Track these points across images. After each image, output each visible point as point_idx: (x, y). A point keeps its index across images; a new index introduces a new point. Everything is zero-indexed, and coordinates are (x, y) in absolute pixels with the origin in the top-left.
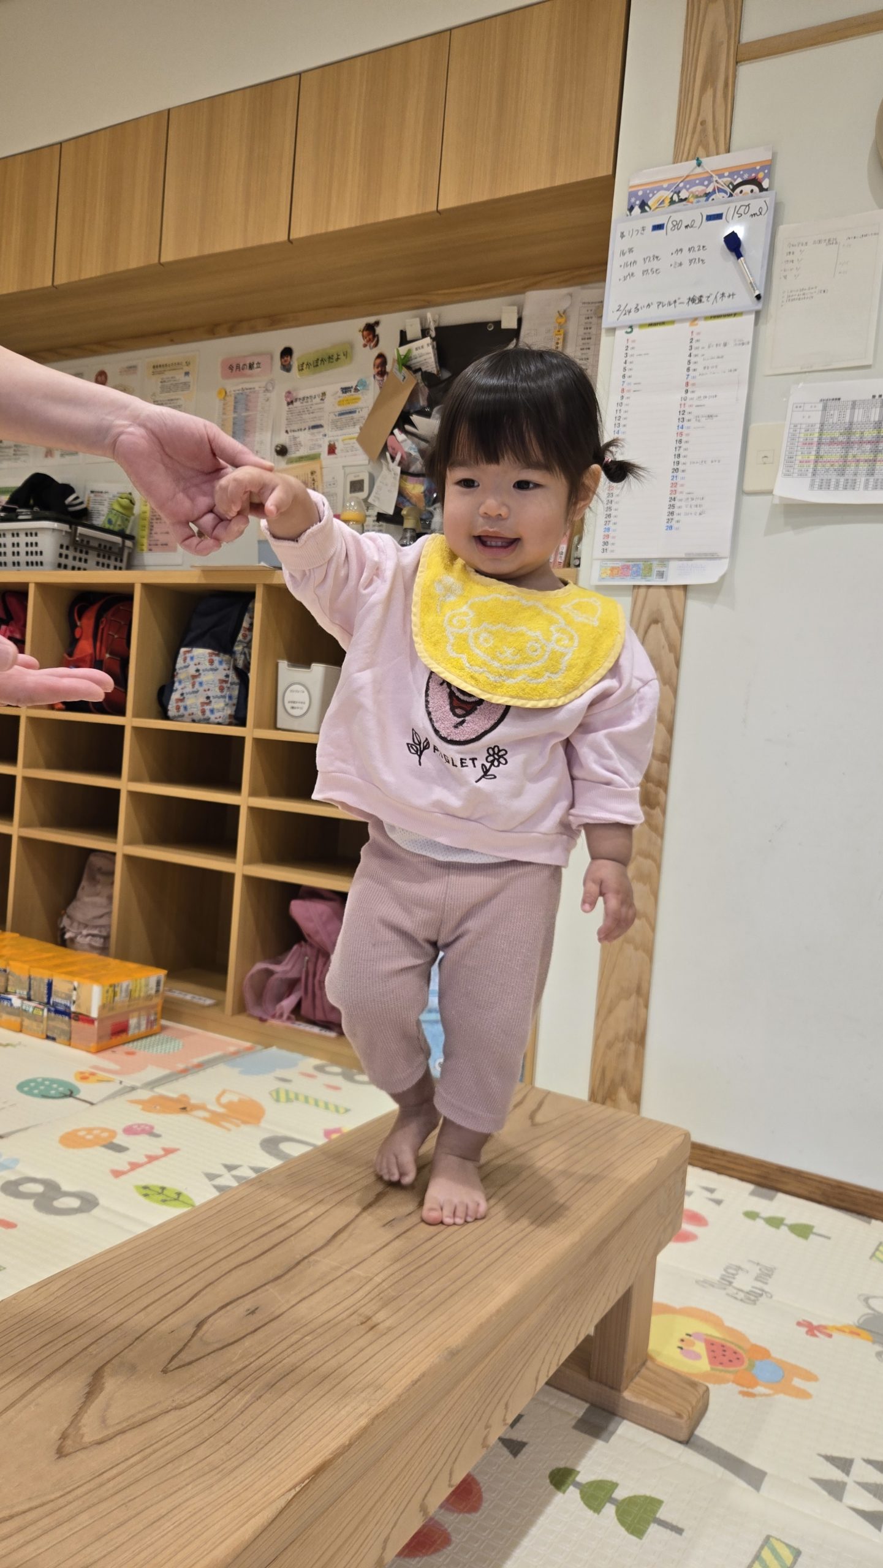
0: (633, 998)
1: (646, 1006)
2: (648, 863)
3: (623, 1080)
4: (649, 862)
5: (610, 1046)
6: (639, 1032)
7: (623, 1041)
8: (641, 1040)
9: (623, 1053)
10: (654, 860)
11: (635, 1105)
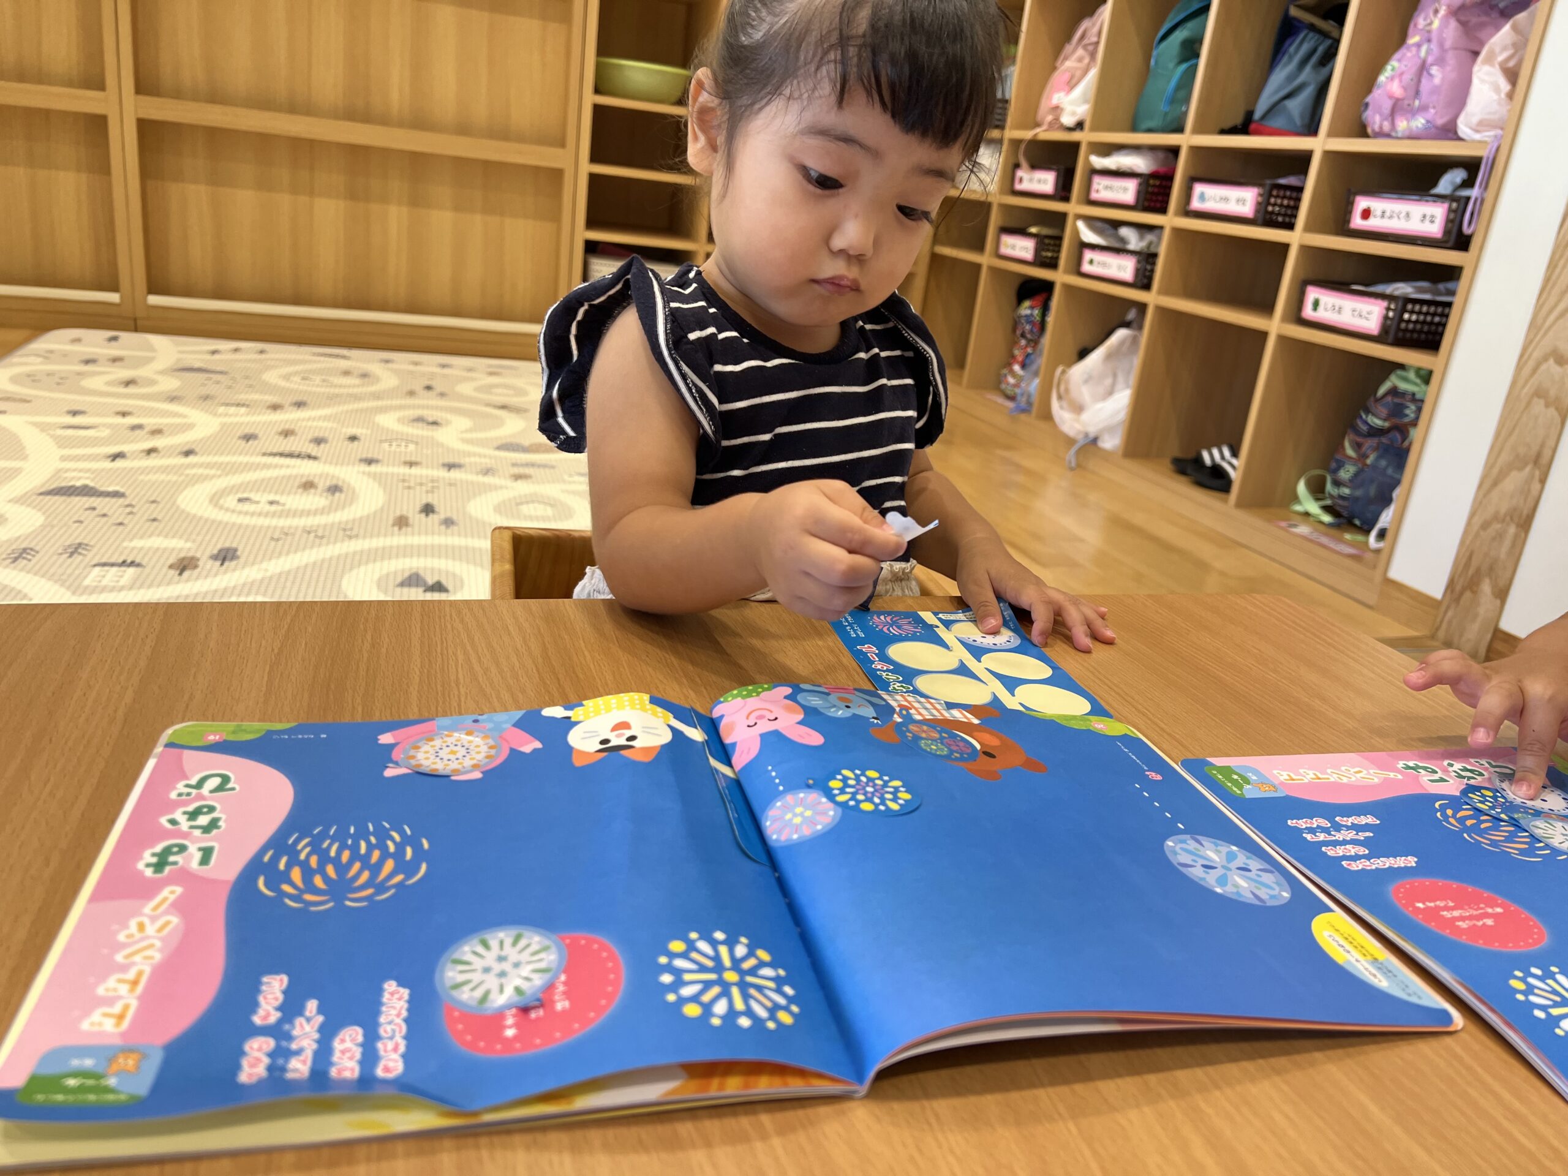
0: (1528, 469)
1: (1543, 481)
3: (1491, 569)
5: (1485, 526)
6: (1525, 512)
7: (1503, 521)
8: (1525, 523)
9: (1500, 536)
11: (1498, 602)
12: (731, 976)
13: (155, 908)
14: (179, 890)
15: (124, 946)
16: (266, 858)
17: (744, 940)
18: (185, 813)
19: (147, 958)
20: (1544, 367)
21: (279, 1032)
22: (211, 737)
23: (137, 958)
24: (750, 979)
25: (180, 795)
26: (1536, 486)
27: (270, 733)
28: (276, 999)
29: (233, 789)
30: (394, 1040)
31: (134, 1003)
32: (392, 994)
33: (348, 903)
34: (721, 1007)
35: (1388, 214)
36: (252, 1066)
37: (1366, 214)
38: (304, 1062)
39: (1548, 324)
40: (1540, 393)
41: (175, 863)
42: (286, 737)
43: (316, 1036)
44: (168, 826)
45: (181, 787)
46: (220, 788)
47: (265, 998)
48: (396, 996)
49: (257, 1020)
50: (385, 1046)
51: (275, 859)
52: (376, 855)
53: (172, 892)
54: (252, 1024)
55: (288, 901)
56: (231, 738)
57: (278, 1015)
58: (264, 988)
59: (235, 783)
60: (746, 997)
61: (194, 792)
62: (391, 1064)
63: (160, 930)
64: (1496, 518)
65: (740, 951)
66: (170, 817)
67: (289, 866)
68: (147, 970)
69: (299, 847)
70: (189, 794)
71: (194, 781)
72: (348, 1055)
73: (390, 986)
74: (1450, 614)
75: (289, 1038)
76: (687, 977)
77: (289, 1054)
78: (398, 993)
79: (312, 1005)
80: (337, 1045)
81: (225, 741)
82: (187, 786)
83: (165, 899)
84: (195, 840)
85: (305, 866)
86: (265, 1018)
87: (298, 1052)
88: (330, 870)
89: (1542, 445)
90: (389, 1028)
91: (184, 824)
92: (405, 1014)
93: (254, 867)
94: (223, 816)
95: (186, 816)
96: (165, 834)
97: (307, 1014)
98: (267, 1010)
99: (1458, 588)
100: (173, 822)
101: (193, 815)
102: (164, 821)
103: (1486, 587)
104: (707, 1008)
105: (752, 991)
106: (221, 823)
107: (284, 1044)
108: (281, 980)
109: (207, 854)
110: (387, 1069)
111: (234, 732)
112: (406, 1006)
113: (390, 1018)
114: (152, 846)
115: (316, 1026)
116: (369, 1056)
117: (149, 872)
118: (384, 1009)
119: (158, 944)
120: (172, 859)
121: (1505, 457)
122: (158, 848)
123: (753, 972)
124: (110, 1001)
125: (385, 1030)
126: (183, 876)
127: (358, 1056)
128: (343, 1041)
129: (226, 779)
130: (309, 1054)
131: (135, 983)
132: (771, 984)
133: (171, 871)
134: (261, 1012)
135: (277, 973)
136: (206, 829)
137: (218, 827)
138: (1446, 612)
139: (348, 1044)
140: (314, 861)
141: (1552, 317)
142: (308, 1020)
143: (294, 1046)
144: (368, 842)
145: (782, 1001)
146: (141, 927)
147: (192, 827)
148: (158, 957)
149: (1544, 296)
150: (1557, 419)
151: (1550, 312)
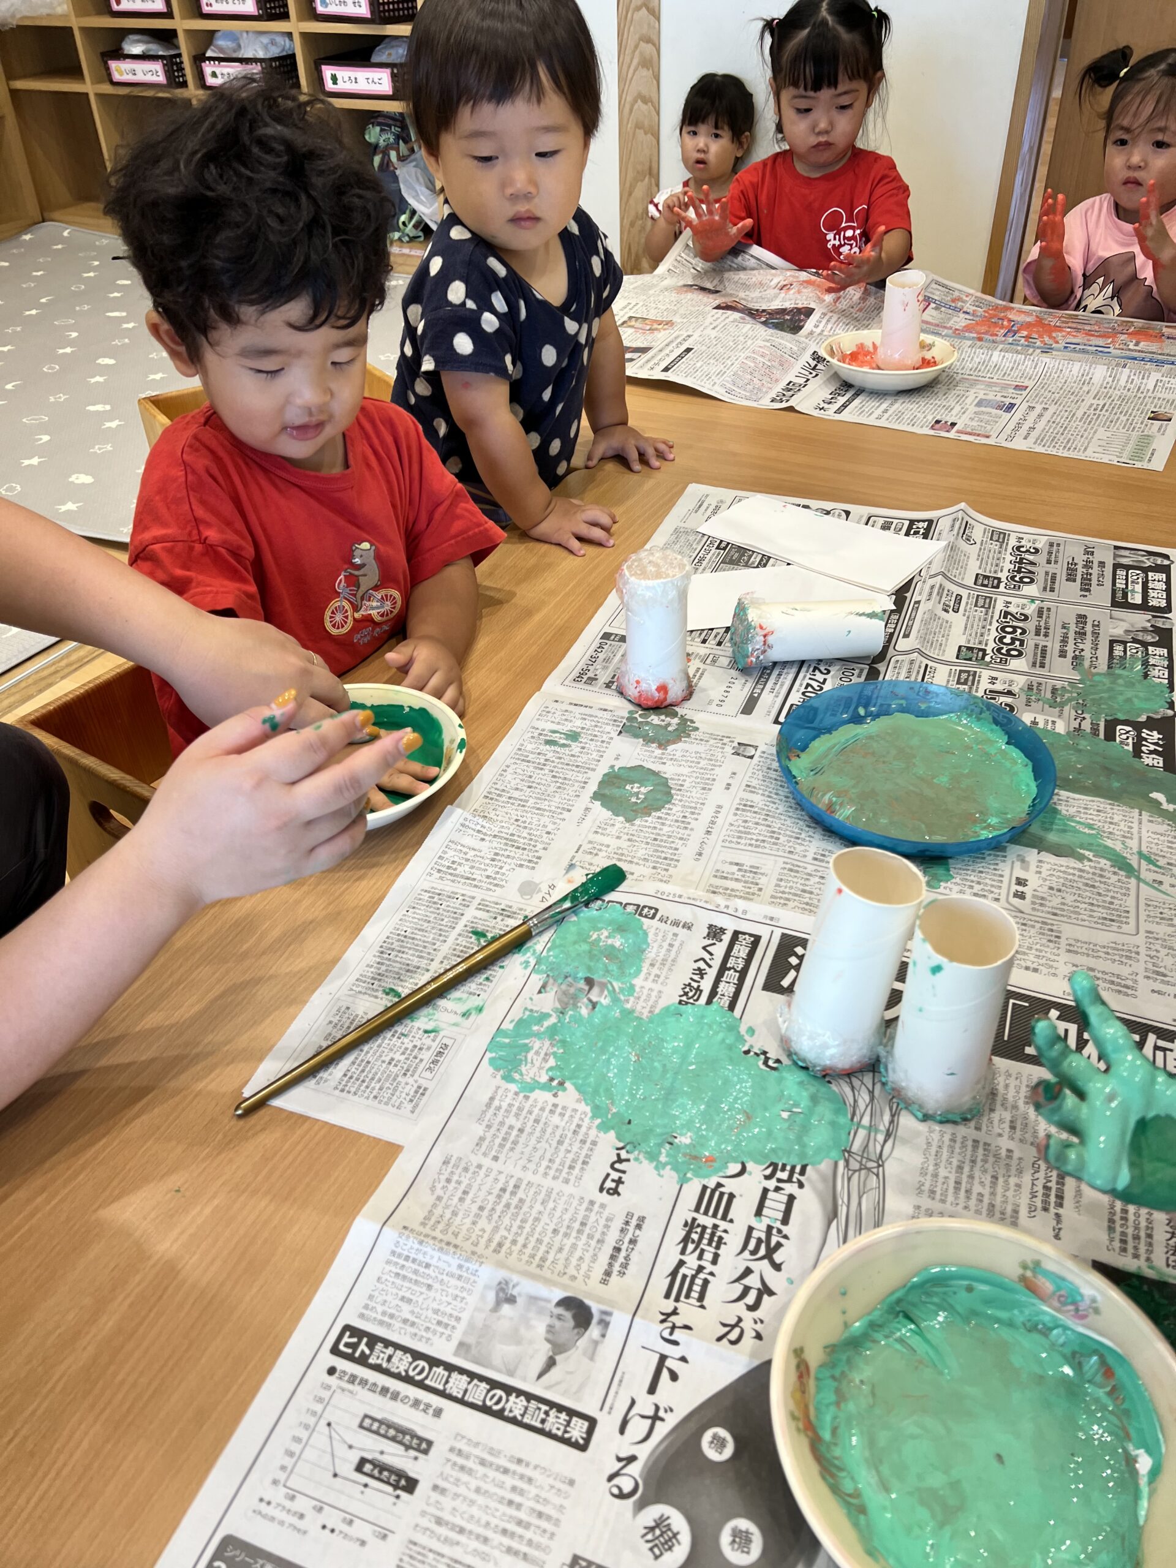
0: (647, 179)
2: (648, 48)
4: (650, 46)
5: (632, 224)
10: (654, 45)
20: (636, 107)
39: (630, 76)
40: (638, 126)
64: (635, 220)
89: (651, 162)
121: (630, 175)
150: (655, 142)
151: (629, 67)
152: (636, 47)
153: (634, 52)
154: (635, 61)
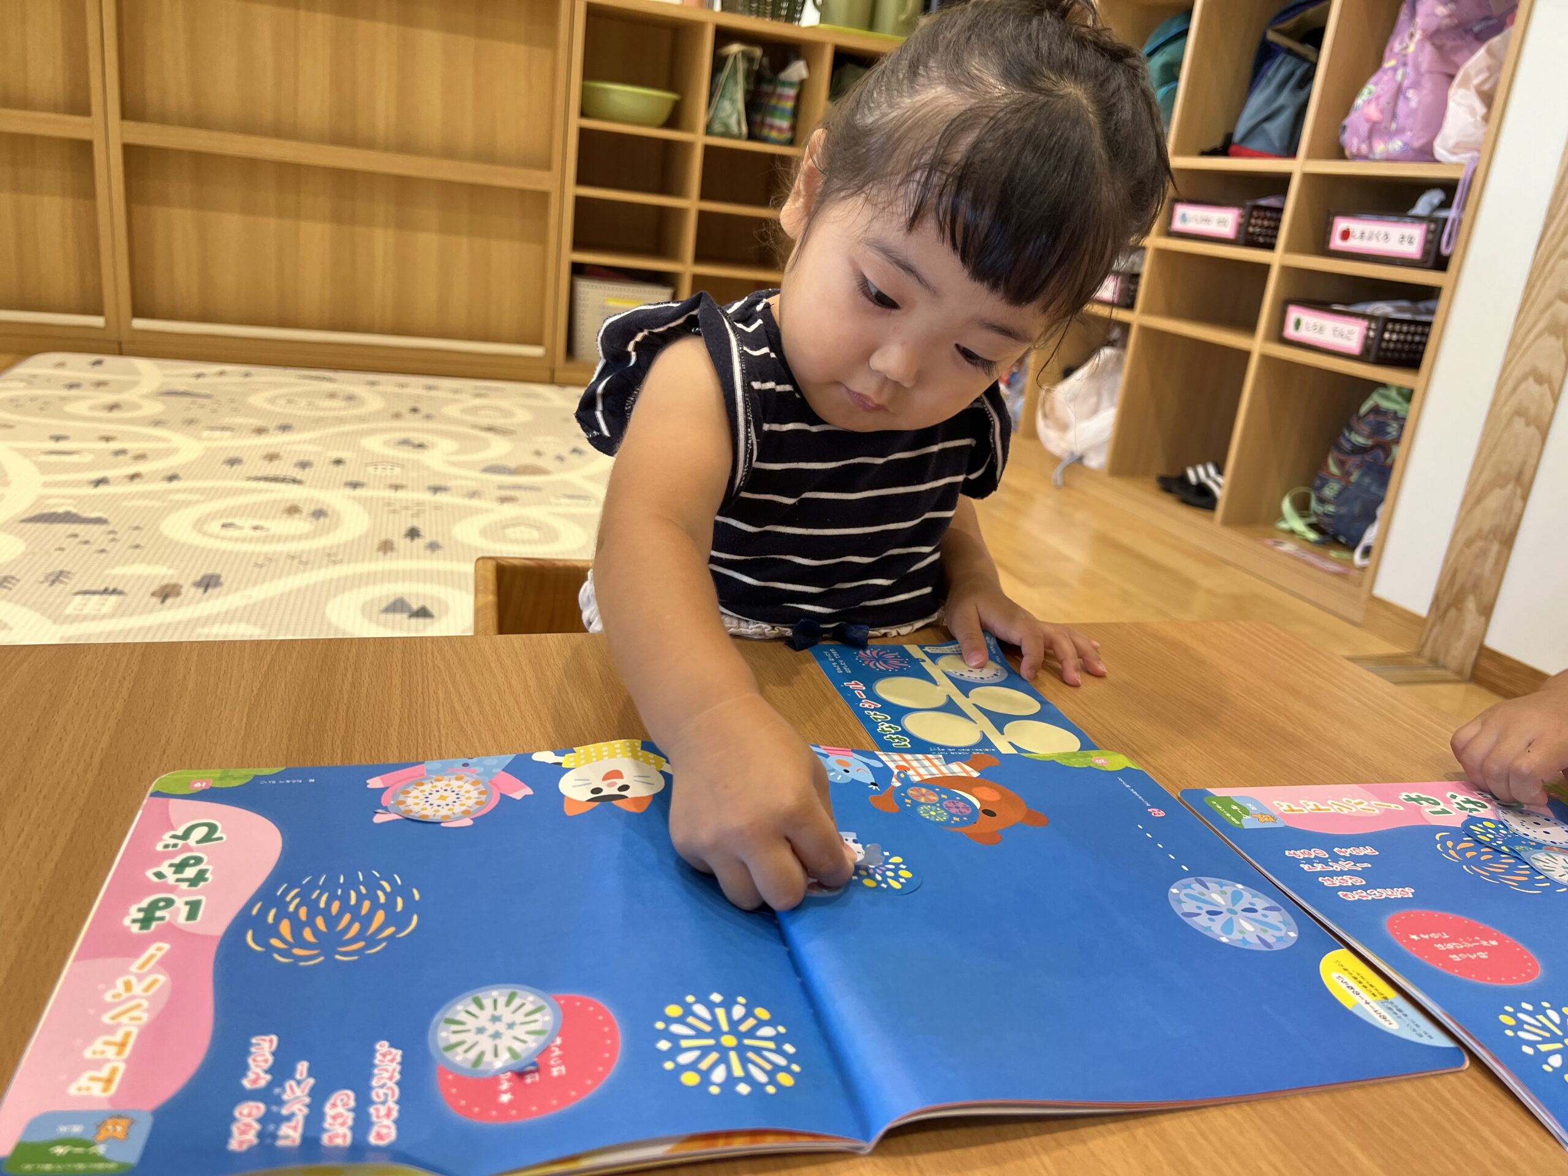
12: (729, 1041)
13: (142, 967)
14: (166, 946)
15: (109, 1007)
16: (255, 912)
17: (741, 1000)
18: (171, 865)
19: (133, 1019)
20: (1523, 386)
21: (269, 1096)
22: (198, 785)
23: (124, 1019)
24: (747, 1042)
25: (166, 846)
26: (1518, 504)
27: (257, 778)
28: (266, 1061)
29: (220, 838)
30: (387, 1105)
31: (122, 1067)
32: (384, 1055)
33: (338, 957)
34: (719, 1075)
35: (1367, 235)
36: (243, 1133)
37: (1346, 235)
38: (295, 1128)
39: (1526, 343)
40: (1519, 412)
41: (162, 918)
42: (274, 782)
43: (307, 1100)
44: (155, 879)
45: (167, 838)
46: (207, 838)
47: (254, 1060)
48: (389, 1057)
49: (246, 1083)
50: (377, 1110)
51: (264, 912)
52: (366, 905)
53: (159, 949)
54: (242, 1088)
55: (276, 956)
56: (218, 785)
57: (268, 1077)
58: (253, 1049)
59: (221, 832)
60: (744, 1061)
61: (180, 842)
62: (384, 1131)
63: (147, 989)
64: (1479, 535)
65: (738, 1012)
66: (156, 870)
67: (278, 919)
68: (135, 1031)
69: (288, 899)
70: (175, 845)
71: (180, 832)
72: (340, 1120)
73: (382, 1047)
74: (1436, 630)
75: (281, 1103)
76: (684, 1043)
77: (281, 1119)
78: (390, 1053)
79: (303, 1067)
80: (329, 1110)
81: (211, 787)
82: (174, 837)
83: (152, 956)
84: (183, 894)
85: (294, 918)
86: (254, 1081)
87: (289, 1118)
88: (320, 922)
89: (1524, 463)
90: (381, 1092)
91: (171, 878)
92: (397, 1076)
93: (243, 921)
94: (210, 868)
95: (173, 869)
96: (152, 888)
97: (298, 1077)
98: (257, 1074)
99: (1443, 606)
100: (159, 875)
101: (180, 868)
102: (150, 874)
103: (1471, 604)
104: (705, 1076)
105: (751, 1055)
106: (208, 875)
107: (274, 1108)
108: (271, 1041)
109: (194, 907)
110: (379, 1136)
111: (221, 779)
112: (398, 1068)
113: (382, 1082)
114: (138, 901)
115: (307, 1091)
116: (362, 1122)
117: (135, 928)
118: (376, 1071)
119: (145, 1004)
120: (158, 914)
121: (1486, 475)
122: (144, 904)
123: (751, 1033)
124: (97, 1065)
125: (378, 1094)
126: (170, 932)
127: (350, 1122)
128: (334, 1105)
129: (212, 828)
130: (300, 1119)
131: (122, 1045)
132: (771, 1045)
133: (157, 926)
134: (251, 1075)
135: (266, 1033)
136: (193, 882)
137: (206, 880)
138: (1431, 630)
139: (340, 1109)
140: (303, 913)
141: (1531, 337)
142: (299, 1083)
143: (285, 1111)
144: (358, 892)
145: (781, 1061)
146: (128, 986)
147: (178, 880)
148: (145, 1017)
149: (1522, 316)
150: (1538, 437)
151: (1529, 331)
152: (1549, 305)
153: (1542, 312)
154: (1541, 325)
